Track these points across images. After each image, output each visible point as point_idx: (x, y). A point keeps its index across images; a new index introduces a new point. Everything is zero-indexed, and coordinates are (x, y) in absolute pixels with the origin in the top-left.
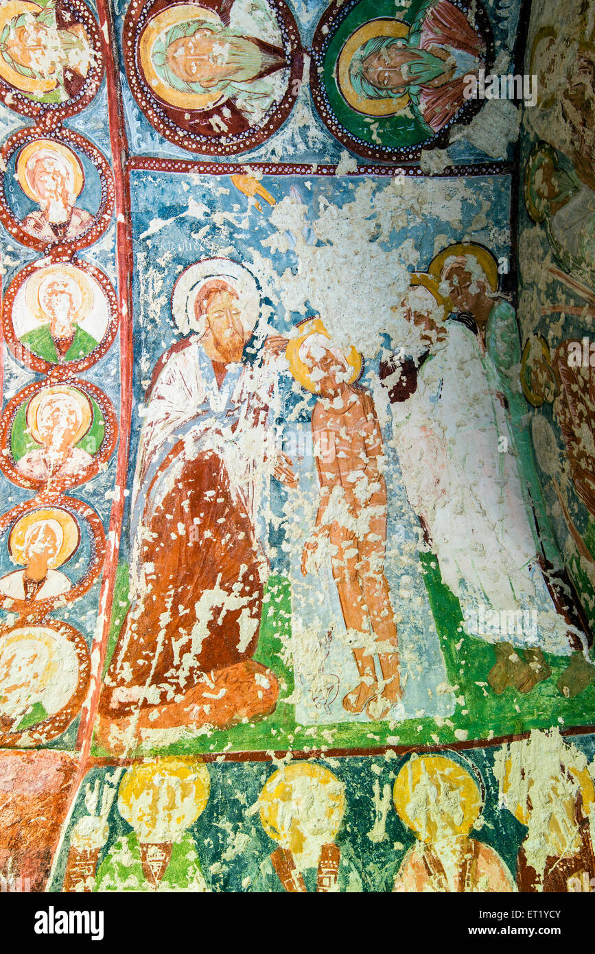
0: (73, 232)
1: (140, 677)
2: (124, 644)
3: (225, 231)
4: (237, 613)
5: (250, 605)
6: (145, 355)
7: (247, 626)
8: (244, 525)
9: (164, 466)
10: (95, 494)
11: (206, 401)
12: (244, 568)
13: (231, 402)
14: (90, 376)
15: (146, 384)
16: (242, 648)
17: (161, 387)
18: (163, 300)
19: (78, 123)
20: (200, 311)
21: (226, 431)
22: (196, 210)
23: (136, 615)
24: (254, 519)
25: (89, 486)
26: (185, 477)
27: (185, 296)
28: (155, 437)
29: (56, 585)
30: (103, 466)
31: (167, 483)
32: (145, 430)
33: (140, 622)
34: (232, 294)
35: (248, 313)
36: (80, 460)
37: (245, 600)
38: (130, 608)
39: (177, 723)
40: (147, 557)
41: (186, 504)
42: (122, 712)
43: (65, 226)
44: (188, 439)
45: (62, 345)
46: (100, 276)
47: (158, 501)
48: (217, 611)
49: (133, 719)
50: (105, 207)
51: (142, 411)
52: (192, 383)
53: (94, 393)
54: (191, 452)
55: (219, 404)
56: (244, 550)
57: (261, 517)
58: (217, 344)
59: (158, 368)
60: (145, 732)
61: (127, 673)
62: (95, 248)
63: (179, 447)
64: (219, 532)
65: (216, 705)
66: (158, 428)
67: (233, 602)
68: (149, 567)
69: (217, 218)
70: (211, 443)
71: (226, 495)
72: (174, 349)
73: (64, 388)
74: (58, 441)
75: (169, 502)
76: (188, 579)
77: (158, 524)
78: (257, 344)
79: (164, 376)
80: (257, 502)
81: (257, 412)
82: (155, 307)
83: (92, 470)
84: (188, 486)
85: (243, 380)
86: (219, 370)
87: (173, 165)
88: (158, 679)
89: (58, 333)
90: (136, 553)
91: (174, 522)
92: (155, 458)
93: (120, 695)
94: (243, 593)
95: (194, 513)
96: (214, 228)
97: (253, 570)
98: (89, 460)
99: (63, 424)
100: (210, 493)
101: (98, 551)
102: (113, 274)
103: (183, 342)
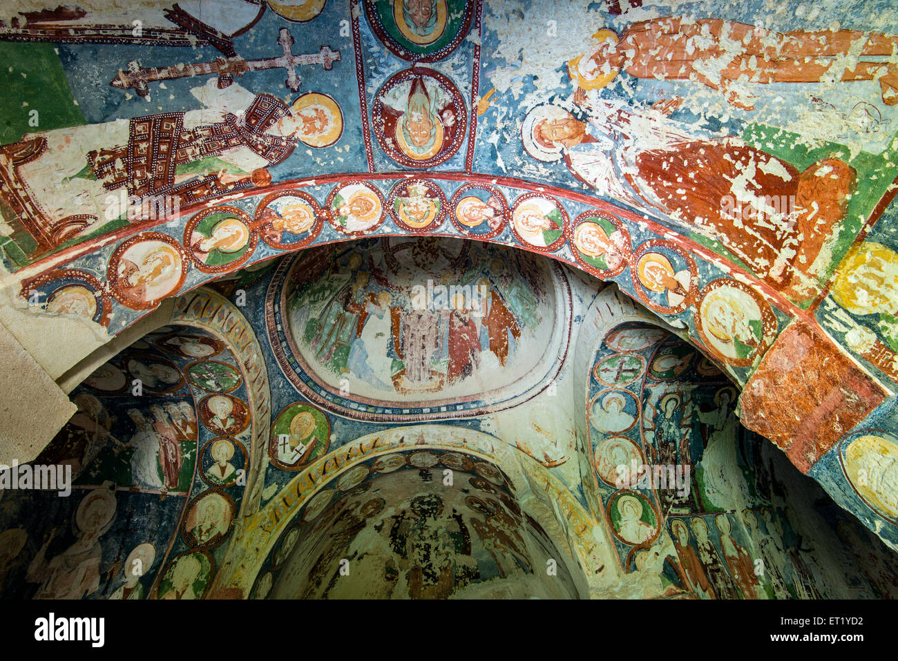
0: (499, 207)
1: (771, 256)
2: (742, 255)
3: (507, 123)
4: (759, 172)
5: (757, 160)
6: (569, 183)
7: (773, 168)
8: (695, 147)
9: (637, 190)
10: (639, 236)
11: (605, 152)
12: (727, 157)
13: (609, 136)
14: (573, 217)
15: (585, 187)
16: (787, 177)
17: (589, 179)
18: (540, 166)
19: (449, 195)
20: (550, 145)
21: (627, 143)
22: (494, 139)
23: (726, 240)
24: (694, 139)
25: (633, 238)
26: (648, 179)
27: (539, 152)
28: (617, 190)
29: (684, 278)
30: (624, 226)
31: (648, 191)
32: (612, 195)
33: (732, 240)
34: (544, 122)
35: (556, 114)
36: (616, 237)
37: (752, 163)
38: (720, 241)
39: (819, 247)
40: (691, 219)
41: (665, 183)
42: (787, 278)
43: (495, 210)
44: (625, 170)
45: (554, 226)
46: (522, 198)
47: (658, 200)
48: (750, 186)
49: (797, 273)
50: (488, 189)
51: (600, 193)
52: (591, 159)
53: (582, 218)
54: (633, 171)
55: (608, 144)
56: (714, 153)
57: (694, 133)
58: (571, 137)
59: (578, 177)
60: (811, 270)
61: (763, 262)
62: (508, 198)
63: (628, 177)
64: (693, 167)
65: (822, 213)
66: (613, 187)
67: (749, 172)
68: (698, 220)
69: (500, 126)
70: (632, 156)
71: (670, 154)
72: (569, 165)
73: (576, 232)
74: (603, 245)
75: (660, 194)
76: (718, 198)
77: (673, 205)
78: (577, 110)
79: (583, 175)
80: (683, 133)
81: (620, 119)
82: (544, 171)
83: (624, 233)
84: (655, 178)
85: (598, 125)
86: (588, 139)
87: (470, 149)
88: (779, 245)
89: (547, 226)
90: (686, 225)
91: (675, 195)
92: (631, 194)
93: (775, 273)
94: (745, 163)
95: (674, 180)
96: (505, 129)
97: (731, 150)
98: (618, 233)
99: (595, 239)
100: (664, 165)
101: (673, 247)
102: (522, 192)
103: (566, 159)
